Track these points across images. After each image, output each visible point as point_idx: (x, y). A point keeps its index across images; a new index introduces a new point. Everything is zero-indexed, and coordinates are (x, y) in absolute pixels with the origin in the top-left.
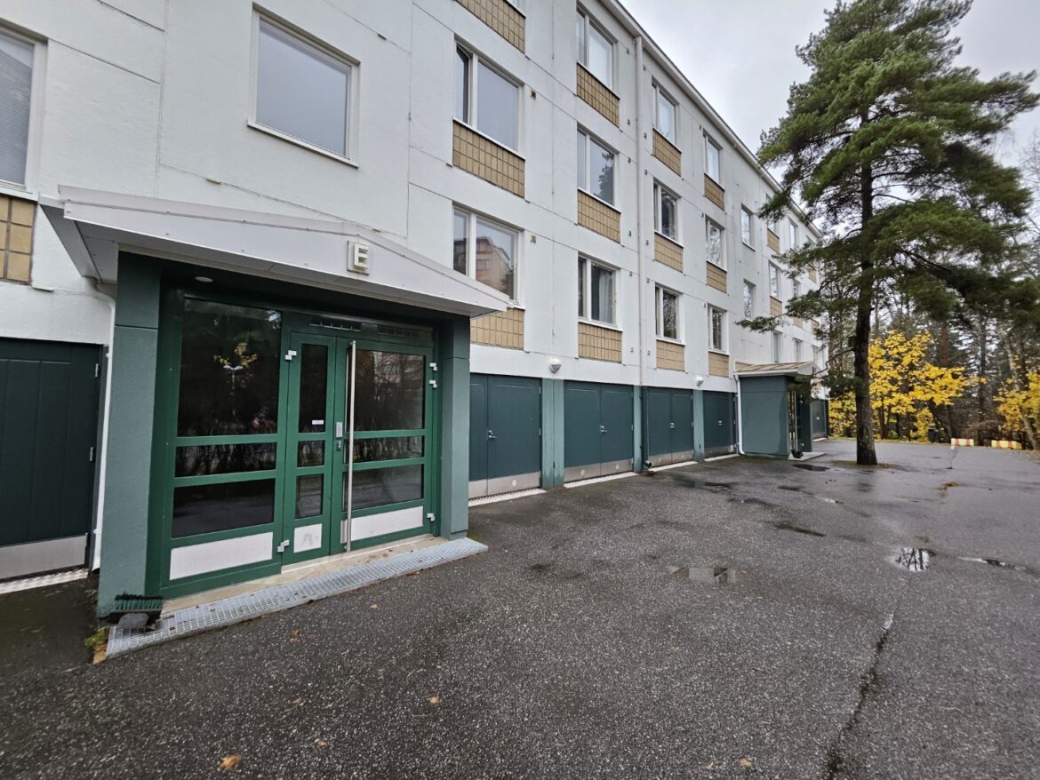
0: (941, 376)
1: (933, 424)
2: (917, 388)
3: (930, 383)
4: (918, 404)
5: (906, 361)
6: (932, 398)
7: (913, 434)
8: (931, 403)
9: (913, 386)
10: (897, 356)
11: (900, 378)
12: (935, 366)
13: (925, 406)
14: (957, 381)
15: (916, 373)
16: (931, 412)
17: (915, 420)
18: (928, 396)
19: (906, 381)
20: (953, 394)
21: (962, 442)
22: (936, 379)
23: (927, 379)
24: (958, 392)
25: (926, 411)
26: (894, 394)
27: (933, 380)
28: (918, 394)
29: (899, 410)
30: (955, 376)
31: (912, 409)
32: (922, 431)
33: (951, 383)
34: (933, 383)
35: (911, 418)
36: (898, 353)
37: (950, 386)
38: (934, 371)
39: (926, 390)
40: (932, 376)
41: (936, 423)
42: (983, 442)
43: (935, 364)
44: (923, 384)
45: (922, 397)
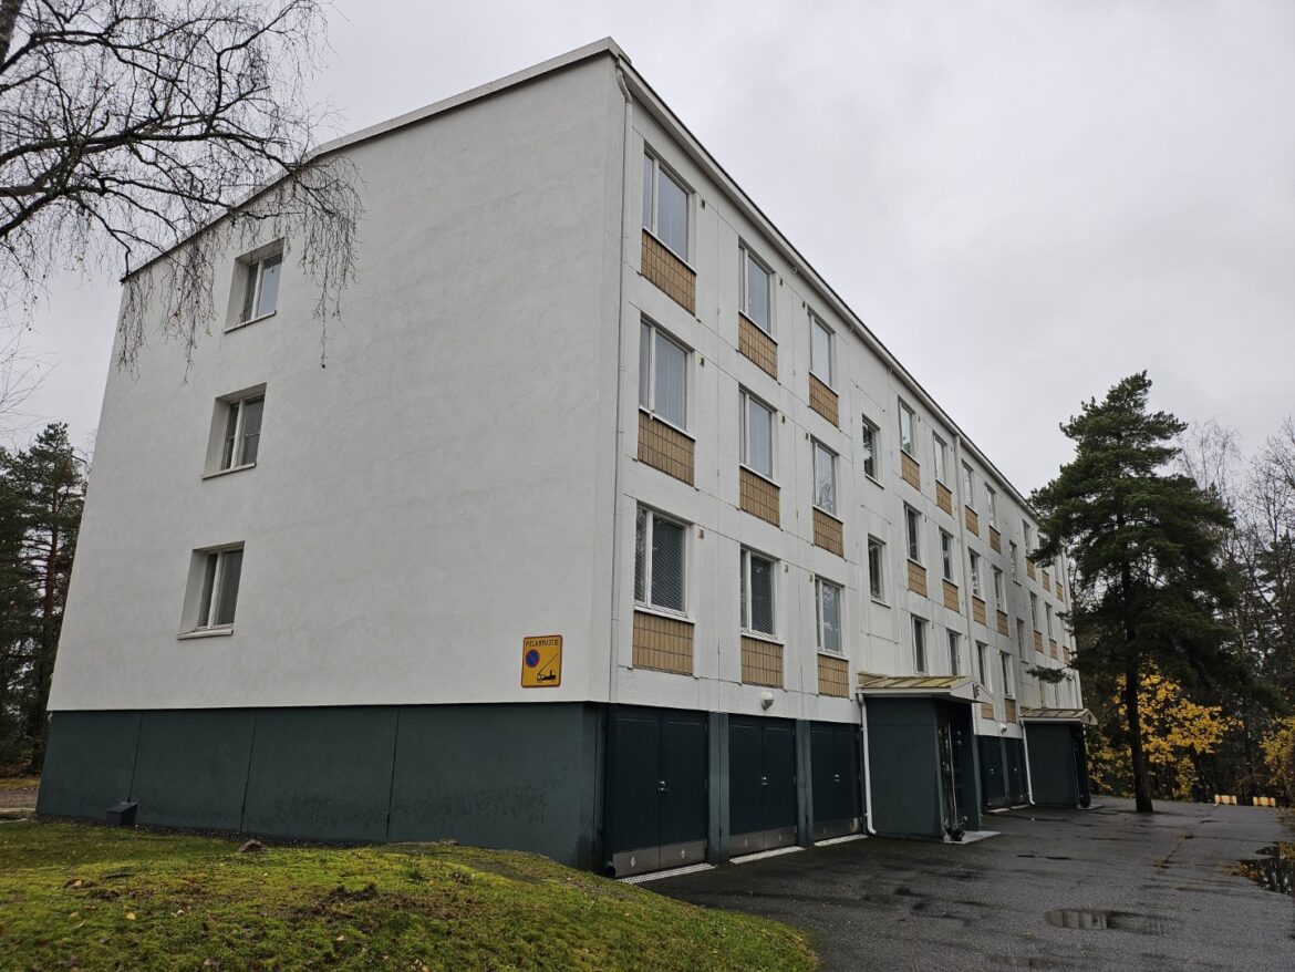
0: (1199, 717)
1: (1197, 779)
2: (1175, 730)
3: (1187, 724)
4: (1178, 751)
5: (1161, 695)
6: (1193, 744)
7: (1176, 793)
8: (1190, 749)
9: (1171, 727)
10: (1150, 688)
11: (1156, 717)
12: (1191, 702)
13: (1185, 753)
14: (1215, 723)
15: (1173, 711)
16: (1193, 761)
17: (1177, 773)
18: (1188, 742)
19: (1162, 722)
20: (1212, 740)
21: (1226, 799)
22: (1194, 719)
23: (1185, 719)
24: (1218, 737)
25: (1186, 761)
26: (1150, 738)
27: (1191, 720)
28: (1176, 737)
29: (1157, 758)
30: (1213, 717)
31: (1172, 758)
32: (1185, 789)
33: (1210, 726)
34: (1191, 725)
35: (1171, 770)
36: (1151, 685)
37: (1209, 729)
38: (1192, 709)
39: (1186, 734)
40: (1190, 716)
41: (1200, 777)
42: (1245, 801)
43: (1191, 701)
44: (1181, 725)
45: (1181, 742)
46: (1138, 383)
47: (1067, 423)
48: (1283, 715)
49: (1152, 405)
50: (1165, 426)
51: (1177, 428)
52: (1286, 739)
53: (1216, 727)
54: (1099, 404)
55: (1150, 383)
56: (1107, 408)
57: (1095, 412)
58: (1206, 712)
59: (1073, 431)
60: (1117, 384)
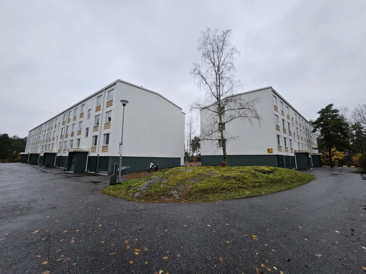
7: (334, 165)
8: (338, 159)
15: (335, 153)
16: (338, 161)
17: (335, 162)
20: (342, 157)
21: (345, 166)
22: (339, 154)
24: (343, 157)
30: (343, 154)
31: (334, 160)
32: (337, 165)
38: (338, 152)
41: (340, 163)
42: (349, 166)
43: (338, 151)
44: (336, 155)
45: (336, 158)
46: (331, 105)
47: (318, 112)
48: (357, 153)
49: (333, 108)
50: (336, 111)
51: (338, 111)
52: (358, 157)
53: (343, 155)
54: (324, 109)
55: (333, 105)
56: (325, 109)
57: (323, 110)
58: (341, 153)
59: (319, 113)
60: (327, 105)
